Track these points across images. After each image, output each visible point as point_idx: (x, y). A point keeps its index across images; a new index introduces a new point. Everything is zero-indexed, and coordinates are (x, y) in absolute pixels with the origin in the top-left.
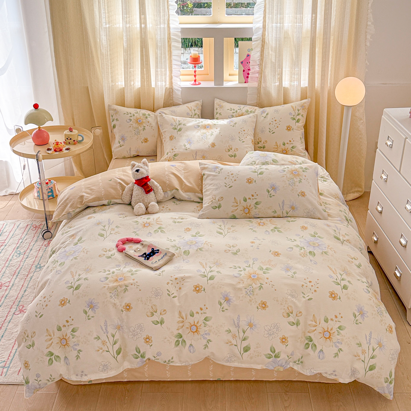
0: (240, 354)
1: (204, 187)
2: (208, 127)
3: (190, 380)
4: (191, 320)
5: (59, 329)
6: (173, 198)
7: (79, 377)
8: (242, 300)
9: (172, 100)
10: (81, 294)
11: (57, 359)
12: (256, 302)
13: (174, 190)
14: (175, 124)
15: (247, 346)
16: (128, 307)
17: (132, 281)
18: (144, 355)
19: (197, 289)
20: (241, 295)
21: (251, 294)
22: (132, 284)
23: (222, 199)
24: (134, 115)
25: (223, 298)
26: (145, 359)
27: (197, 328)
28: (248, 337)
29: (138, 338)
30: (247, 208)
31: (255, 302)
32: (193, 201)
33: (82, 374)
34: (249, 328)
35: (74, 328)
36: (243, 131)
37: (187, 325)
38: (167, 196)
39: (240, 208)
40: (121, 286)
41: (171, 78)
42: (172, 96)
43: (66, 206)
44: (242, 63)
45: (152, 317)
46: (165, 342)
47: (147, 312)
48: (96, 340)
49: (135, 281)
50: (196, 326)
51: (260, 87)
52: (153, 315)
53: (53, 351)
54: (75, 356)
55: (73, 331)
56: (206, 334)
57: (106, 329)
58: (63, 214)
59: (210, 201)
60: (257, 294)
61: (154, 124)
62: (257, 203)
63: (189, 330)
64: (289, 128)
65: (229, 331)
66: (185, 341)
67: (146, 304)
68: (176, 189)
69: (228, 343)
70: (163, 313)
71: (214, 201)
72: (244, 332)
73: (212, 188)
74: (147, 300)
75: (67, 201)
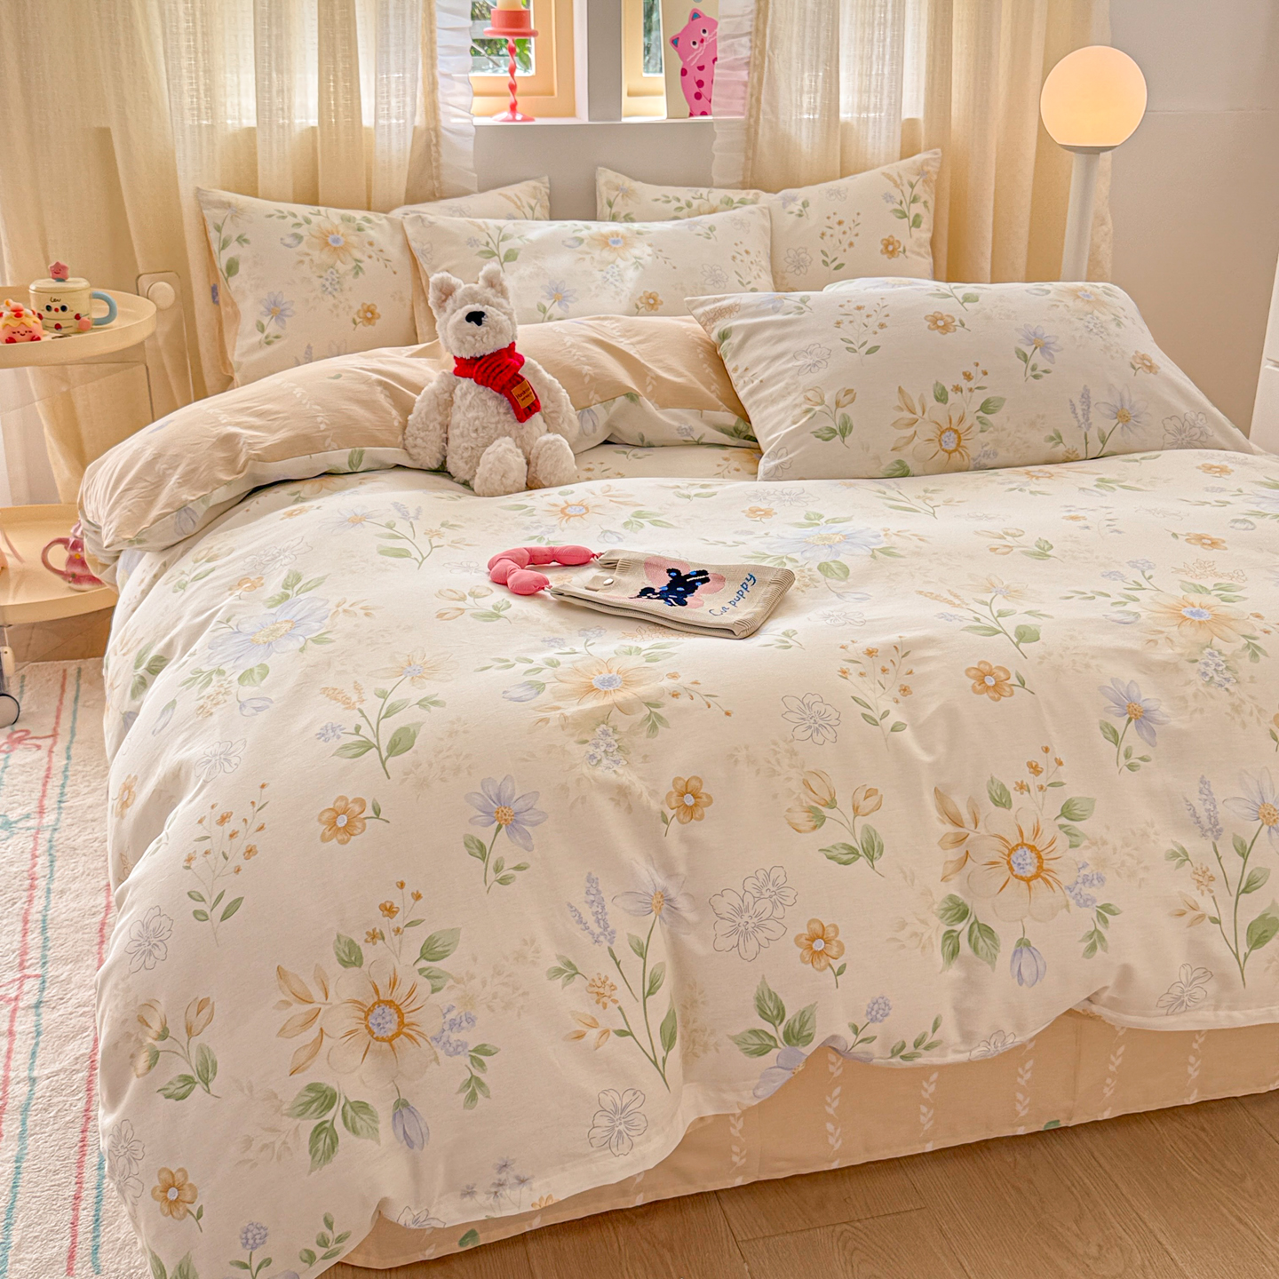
0: (1237, 957)
1: (741, 377)
2: (616, 242)
3: (929, 1148)
4: (1000, 822)
5: (351, 957)
6: (607, 442)
7: (481, 1198)
8: (1202, 711)
9: (438, 178)
10: (430, 765)
11: (359, 1123)
12: (1260, 710)
13: (621, 400)
14: (484, 239)
15: (1262, 918)
16: (689, 800)
17: (667, 683)
18: (802, 1026)
19: (990, 682)
20: (1190, 690)
21: (1228, 680)
22: (675, 695)
23: (849, 397)
24: (308, 221)
25: (1118, 710)
26: (808, 1050)
27: (1039, 857)
28: (1266, 873)
29: (765, 942)
30: (950, 429)
31: (1255, 712)
32: (699, 444)
33: (503, 1176)
34: (1266, 828)
35: (430, 938)
36: (744, 254)
37: (992, 850)
38: (589, 427)
39: (926, 430)
40: (624, 708)
41: (432, 88)
42: (437, 160)
43: (158, 485)
44: (675, 42)
45: (819, 831)
46: (904, 946)
47: (789, 810)
48: (560, 981)
49: (684, 680)
50: (1032, 848)
51: (757, 121)
52: (823, 819)
53: (329, 1081)
54: (458, 1086)
55: (430, 951)
56: (1086, 880)
57: (601, 918)
58: (155, 513)
59: (798, 411)
60: (1252, 677)
61: (394, 251)
62: (986, 407)
63: (1002, 874)
64: (891, 248)
65: (1180, 856)
66: (988, 931)
67: (774, 773)
68: (627, 395)
69: (1182, 914)
70: (866, 805)
71: (817, 408)
72: (1244, 853)
73: (790, 365)
74: (776, 753)
75: (160, 466)
